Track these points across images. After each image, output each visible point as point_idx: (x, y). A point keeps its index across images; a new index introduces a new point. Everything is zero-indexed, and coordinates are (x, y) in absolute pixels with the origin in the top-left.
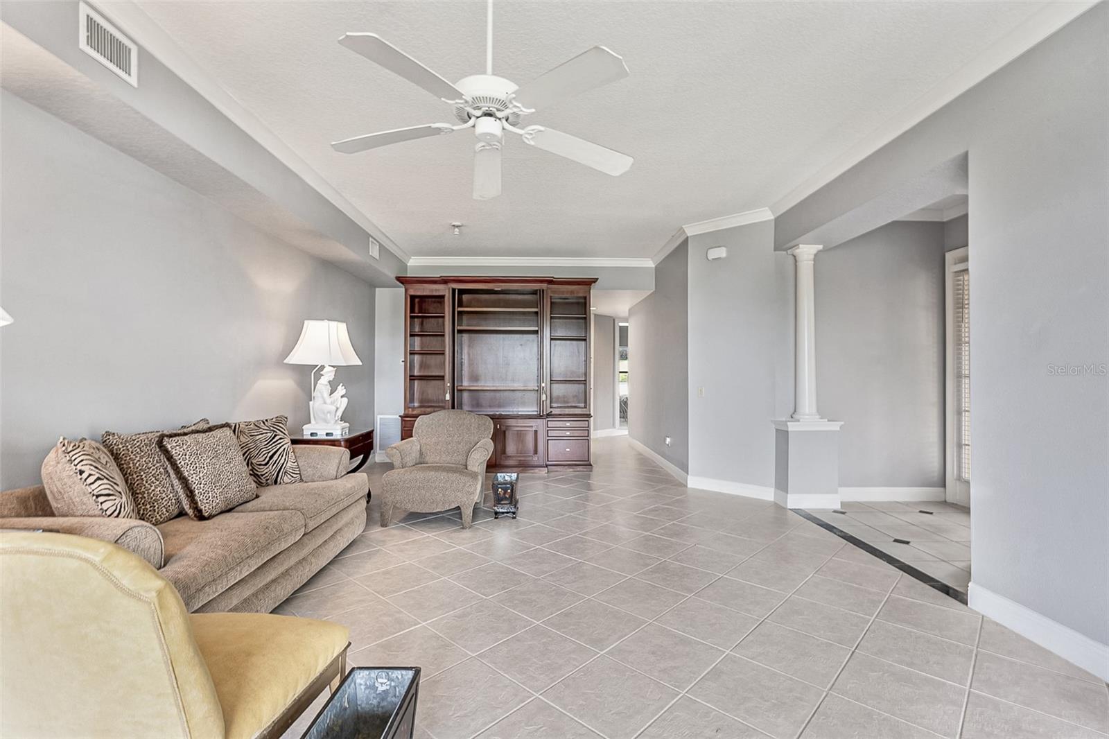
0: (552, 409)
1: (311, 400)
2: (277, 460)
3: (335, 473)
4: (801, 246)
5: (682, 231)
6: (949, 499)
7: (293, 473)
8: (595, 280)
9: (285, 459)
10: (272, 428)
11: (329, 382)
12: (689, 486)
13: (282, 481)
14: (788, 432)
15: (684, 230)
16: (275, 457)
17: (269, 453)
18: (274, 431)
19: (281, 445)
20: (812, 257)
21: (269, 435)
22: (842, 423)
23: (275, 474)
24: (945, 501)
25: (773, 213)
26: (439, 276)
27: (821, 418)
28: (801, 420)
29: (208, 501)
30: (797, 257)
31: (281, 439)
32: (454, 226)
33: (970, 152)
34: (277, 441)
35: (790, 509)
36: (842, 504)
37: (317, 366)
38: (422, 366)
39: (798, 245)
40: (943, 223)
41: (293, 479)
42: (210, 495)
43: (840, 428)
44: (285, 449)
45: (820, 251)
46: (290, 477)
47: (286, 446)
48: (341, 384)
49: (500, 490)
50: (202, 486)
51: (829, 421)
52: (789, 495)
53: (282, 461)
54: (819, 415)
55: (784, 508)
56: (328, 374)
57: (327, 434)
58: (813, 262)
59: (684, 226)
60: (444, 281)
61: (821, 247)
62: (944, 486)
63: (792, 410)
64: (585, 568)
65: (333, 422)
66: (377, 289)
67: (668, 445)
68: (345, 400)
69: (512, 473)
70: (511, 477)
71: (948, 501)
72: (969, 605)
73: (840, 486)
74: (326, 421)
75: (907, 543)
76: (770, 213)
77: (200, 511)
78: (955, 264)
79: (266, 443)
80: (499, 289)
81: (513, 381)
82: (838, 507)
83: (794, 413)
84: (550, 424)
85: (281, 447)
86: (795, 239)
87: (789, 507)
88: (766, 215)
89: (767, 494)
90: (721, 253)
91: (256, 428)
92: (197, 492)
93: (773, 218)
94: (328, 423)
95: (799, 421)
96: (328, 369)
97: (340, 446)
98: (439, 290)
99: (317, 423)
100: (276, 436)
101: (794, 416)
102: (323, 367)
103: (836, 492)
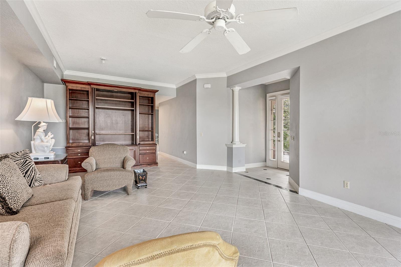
0: (140, 142)
1: (32, 141)
2: (30, 174)
3: (65, 178)
4: (236, 87)
5: (194, 76)
6: (267, 165)
7: (40, 180)
8: (157, 91)
9: (35, 173)
10: (23, 157)
11: (44, 131)
12: (197, 168)
13: (34, 185)
14: (232, 148)
15: (195, 76)
16: (29, 173)
17: (24, 170)
18: (25, 158)
19: (30, 166)
20: (238, 91)
21: (22, 161)
22: (246, 144)
23: (30, 182)
24: (266, 166)
25: (227, 75)
26: (87, 81)
27: (240, 143)
28: (236, 144)
29: (15, 202)
30: (234, 91)
31: (30, 162)
32: (102, 59)
33: (300, 67)
34: (28, 164)
35: (234, 173)
36: (246, 169)
37: (37, 122)
38: (74, 123)
39: (235, 87)
40: (266, 85)
41: (40, 183)
42: (15, 198)
43: (246, 146)
44: (33, 168)
45: (240, 89)
46: (39, 183)
47: (33, 166)
48: (50, 132)
49: (140, 177)
50: (10, 194)
51: (243, 144)
52: (233, 168)
53: (33, 174)
54: (240, 142)
55: (232, 173)
56: (43, 126)
57: (45, 158)
58: (238, 93)
59: (195, 75)
60: (89, 84)
61: (241, 88)
62: (266, 162)
63: (231, 141)
64: (193, 202)
65: (48, 152)
66: (45, 84)
67: (185, 154)
68: (53, 140)
69: (141, 169)
70: (140, 171)
71: (267, 166)
72: (299, 194)
73: (246, 163)
74: (44, 151)
75: (270, 179)
76: (226, 75)
77: (11, 209)
78: (269, 97)
79: (21, 165)
80: (117, 90)
81: (120, 130)
82: (245, 170)
83: (232, 141)
84: (140, 148)
85: (31, 167)
86: (235, 85)
87: (233, 172)
88: (225, 75)
89: (224, 168)
90: (209, 86)
91: (13, 157)
92: (7, 198)
93: (226, 76)
94: (45, 152)
95: (235, 144)
96: (42, 124)
97: (59, 163)
98: (85, 88)
99: (36, 152)
100: (26, 161)
101: (232, 142)
102: (40, 123)
103: (244, 166)
